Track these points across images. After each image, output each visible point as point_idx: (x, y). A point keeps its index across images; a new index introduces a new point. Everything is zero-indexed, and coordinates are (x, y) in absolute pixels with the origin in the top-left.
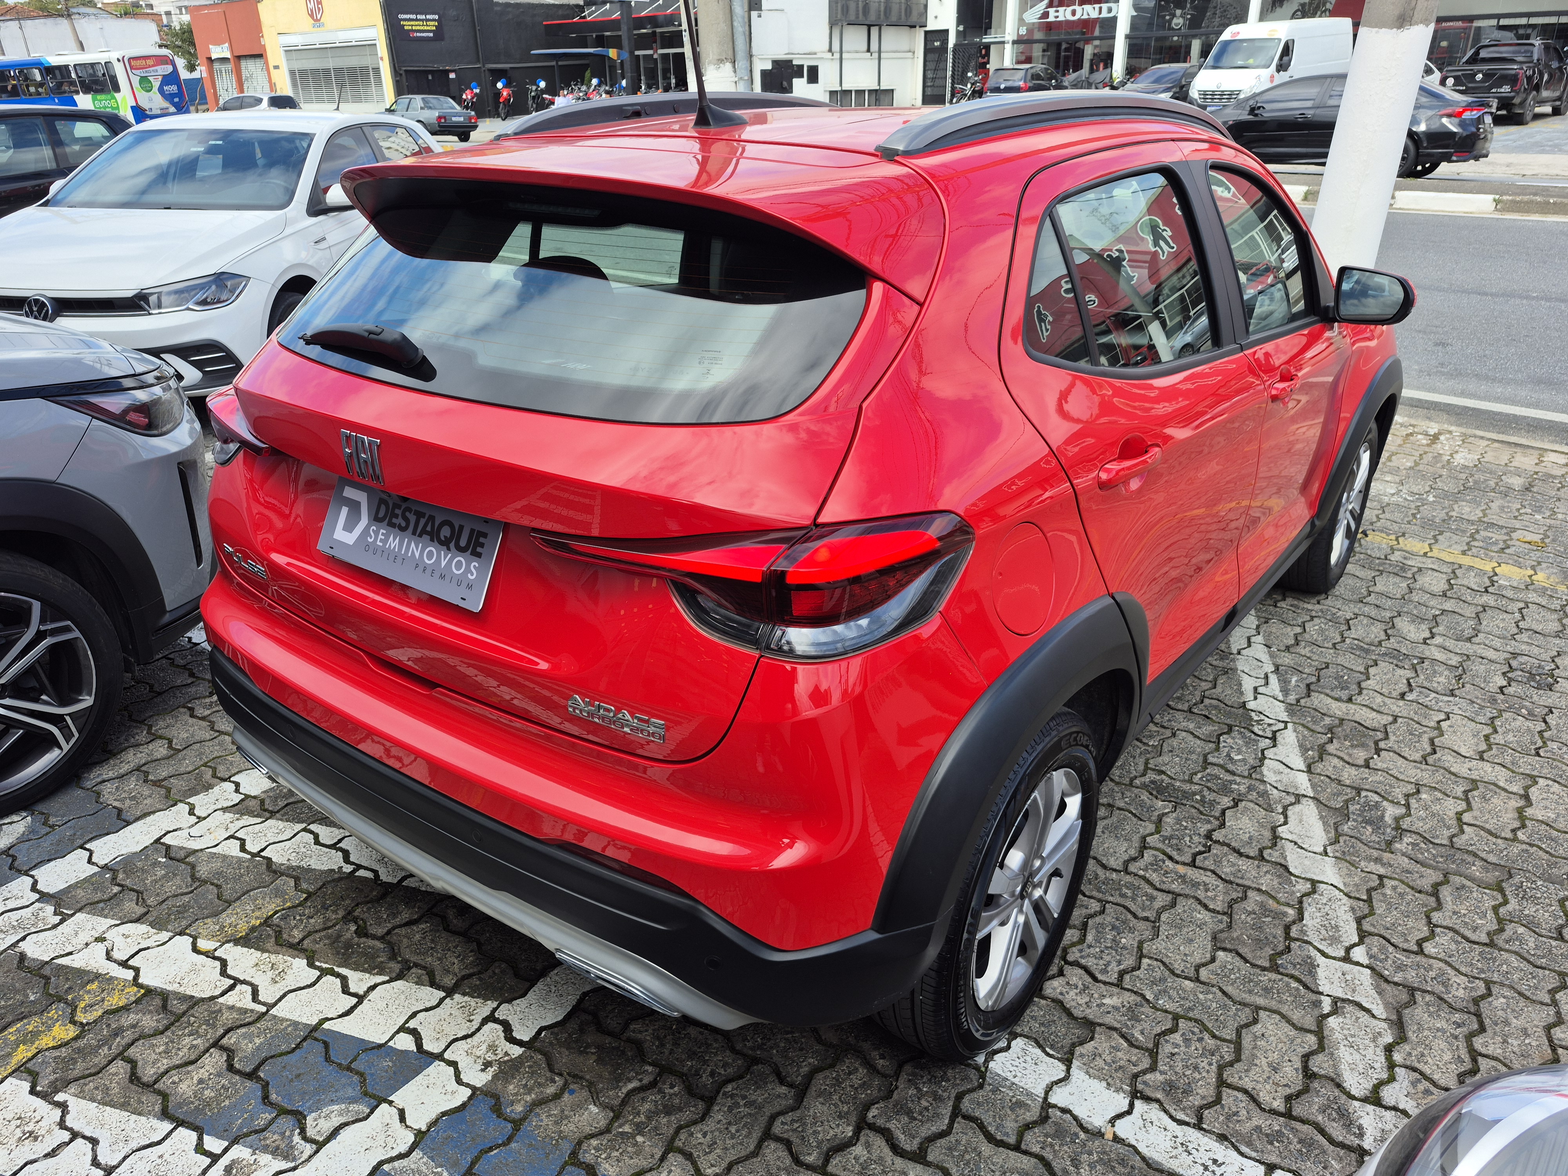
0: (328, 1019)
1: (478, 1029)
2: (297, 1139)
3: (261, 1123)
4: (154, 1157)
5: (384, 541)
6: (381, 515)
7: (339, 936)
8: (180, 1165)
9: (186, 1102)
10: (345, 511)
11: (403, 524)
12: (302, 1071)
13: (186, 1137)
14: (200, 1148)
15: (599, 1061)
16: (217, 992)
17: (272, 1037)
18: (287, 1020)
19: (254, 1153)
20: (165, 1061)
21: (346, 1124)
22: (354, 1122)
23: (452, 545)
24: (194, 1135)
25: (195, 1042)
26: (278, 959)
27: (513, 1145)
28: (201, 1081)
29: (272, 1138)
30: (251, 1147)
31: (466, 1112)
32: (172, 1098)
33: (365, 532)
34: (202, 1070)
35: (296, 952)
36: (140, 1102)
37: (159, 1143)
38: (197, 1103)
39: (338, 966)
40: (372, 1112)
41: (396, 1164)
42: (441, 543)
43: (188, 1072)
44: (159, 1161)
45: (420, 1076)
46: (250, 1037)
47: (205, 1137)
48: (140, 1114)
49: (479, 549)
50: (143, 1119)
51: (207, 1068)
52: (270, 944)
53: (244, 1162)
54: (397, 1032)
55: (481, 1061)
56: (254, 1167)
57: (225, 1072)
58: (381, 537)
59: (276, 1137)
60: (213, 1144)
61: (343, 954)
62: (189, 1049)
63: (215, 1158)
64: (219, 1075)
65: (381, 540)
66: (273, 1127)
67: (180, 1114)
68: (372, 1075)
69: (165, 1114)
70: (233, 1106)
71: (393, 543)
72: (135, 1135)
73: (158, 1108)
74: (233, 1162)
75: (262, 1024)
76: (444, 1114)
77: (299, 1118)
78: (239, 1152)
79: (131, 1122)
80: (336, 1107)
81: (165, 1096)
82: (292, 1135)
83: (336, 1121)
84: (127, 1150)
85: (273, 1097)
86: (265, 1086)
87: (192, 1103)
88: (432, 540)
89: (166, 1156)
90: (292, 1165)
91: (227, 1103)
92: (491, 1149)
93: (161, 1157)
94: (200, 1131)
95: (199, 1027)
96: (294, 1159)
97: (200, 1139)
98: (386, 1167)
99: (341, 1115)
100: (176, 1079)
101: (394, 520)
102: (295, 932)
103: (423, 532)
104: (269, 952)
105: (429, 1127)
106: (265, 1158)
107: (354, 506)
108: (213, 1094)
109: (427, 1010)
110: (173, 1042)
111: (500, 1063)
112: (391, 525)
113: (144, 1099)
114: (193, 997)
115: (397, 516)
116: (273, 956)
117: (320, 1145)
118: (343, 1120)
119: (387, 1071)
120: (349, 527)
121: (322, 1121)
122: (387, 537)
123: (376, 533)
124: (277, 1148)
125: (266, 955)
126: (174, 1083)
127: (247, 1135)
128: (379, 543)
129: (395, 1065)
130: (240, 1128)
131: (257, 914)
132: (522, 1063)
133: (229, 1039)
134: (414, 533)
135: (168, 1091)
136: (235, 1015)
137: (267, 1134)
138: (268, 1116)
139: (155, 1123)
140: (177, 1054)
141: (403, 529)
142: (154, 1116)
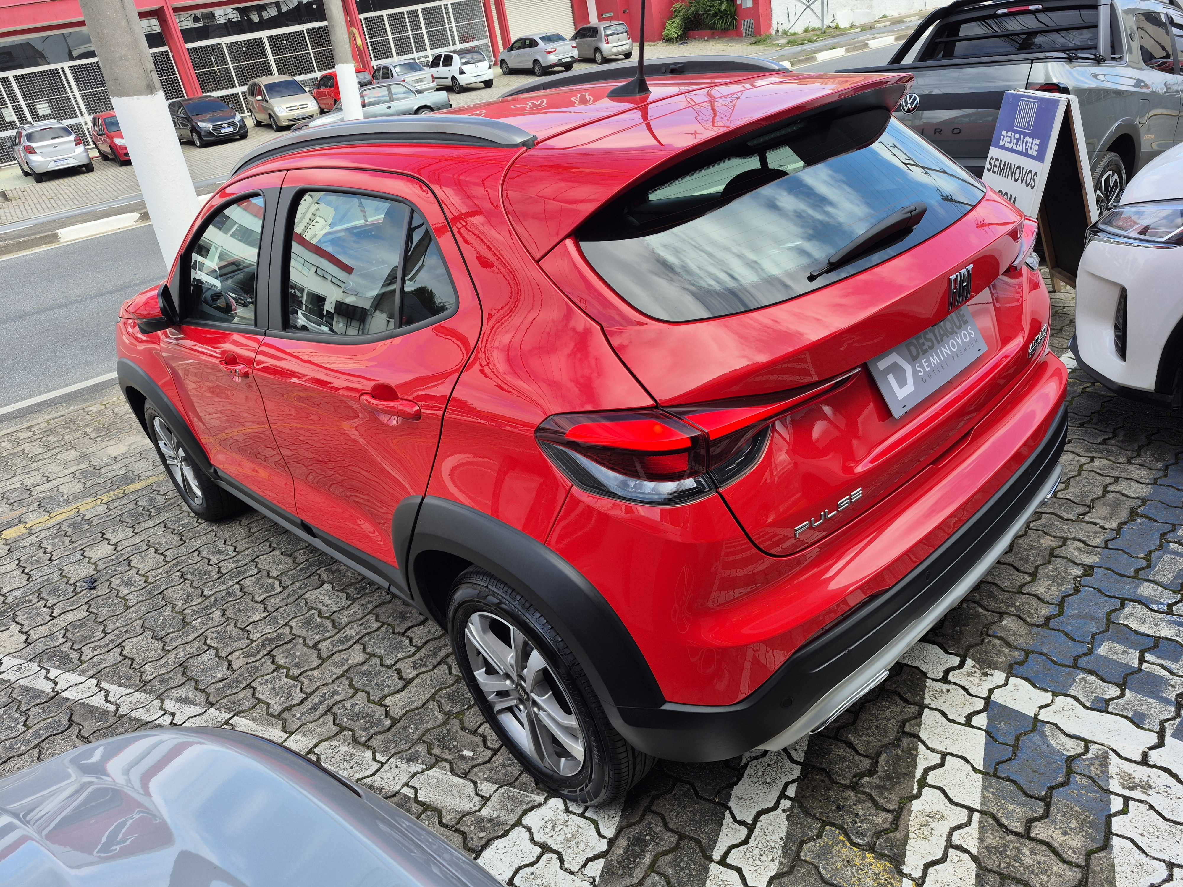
0: (974, 769)
1: (956, 684)
2: (1089, 755)
3: (1085, 781)
4: (1145, 839)
5: (929, 365)
6: (915, 354)
7: (878, 786)
8: (1142, 819)
9: (1088, 836)
10: (891, 378)
11: (930, 344)
12: (1029, 771)
13: (1118, 824)
14: (1124, 811)
15: (966, 625)
16: (966, 856)
17: (1004, 798)
18: (983, 794)
19: (1112, 777)
20: (1055, 868)
21: (1064, 733)
22: (1060, 729)
23: (956, 329)
24: (1114, 820)
25: (1028, 853)
26: (913, 824)
27: (1045, 651)
28: (1065, 833)
29: (1094, 771)
30: (1108, 781)
31: (1029, 676)
32: (1090, 847)
33: (915, 372)
34: (1054, 836)
35: (905, 812)
36: (1102, 871)
37: (1132, 841)
38: (1085, 829)
39: (914, 777)
40: (1048, 723)
41: (1083, 700)
42: (952, 333)
43: (1061, 845)
44: (1146, 834)
45: (1008, 705)
46: (1009, 815)
47: (1113, 812)
48: (1113, 866)
49: (964, 319)
50: (1116, 861)
51: (1051, 833)
52: (899, 835)
53: (1121, 781)
54: (973, 727)
55: (983, 678)
56: (1122, 774)
57: (1051, 818)
58: (925, 365)
59: (1092, 768)
60: (1116, 804)
61: (898, 778)
62: (1036, 854)
63: (1127, 800)
64: (1054, 822)
65: (928, 367)
66: (1086, 772)
67: (1100, 837)
68: (1016, 730)
69: (1106, 846)
70: (1078, 802)
71: (934, 360)
72: (1133, 861)
73: (1102, 854)
74: (1124, 787)
75: (993, 810)
76: (1035, 686)
77: (1070, 760)
78: (1114, 785)
79: (1123, 869)
80: (1053, 742)
81: (1089, 855)
82: (1087, 759)
83: (1064, 739)
84: (1148, 860)
85: (1060, 779)
86: (1051, 788)
87: (1087, 832)
88: (948, 337)
89: (1140, 831)
90: (1111, 752)
91: (1077, 808)
92: (1052, 661)
93: (1142, 835)
94: (1109, 817)
95: (1009, 857)
96: (1106, 752)
97: (1116, 814)
98: (1088, 704)
99: (1058, 738)
100: (1070, 852)
101: (924, 348)
102: (879, 820)
103: (942, 336)
104: (907, 833)
105: (1048, 691)
106: (1112, 770)
107: (895, 368)
108: (1074, 821)
109: (944, 715)
110: (1033, 871)
111: (982, 668)
112: (925, 352)
113: (1098, 868)
114: (978, 876)
115: (923, 344)
116: (912, 829)
117: (1087, 743)
118: (1062, 736)
119: (1010, 724)
120: (902, 383)
121: (1068, 747)
122: (928, 361)
123: (921, 366)
124: (1101, 765)
125: (911, 835)
126: (1074, 852)
127: (1099, 786)
128: (927, 370)
129: (1003, 721)
130: (1096, 792)
131: (858, 861)
132: (979, 659)
133: (1016, 827)
134: (939, 343)
135: (1084, 853)
136: (989, 834)
137: (1093, 775)
138: (1078, 778)
139: (1116, 851)
140: (1045, 862)
141: (931, 348)
142: (1111, 853)
